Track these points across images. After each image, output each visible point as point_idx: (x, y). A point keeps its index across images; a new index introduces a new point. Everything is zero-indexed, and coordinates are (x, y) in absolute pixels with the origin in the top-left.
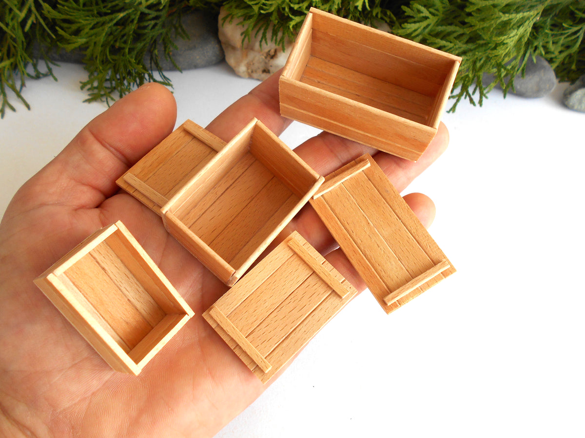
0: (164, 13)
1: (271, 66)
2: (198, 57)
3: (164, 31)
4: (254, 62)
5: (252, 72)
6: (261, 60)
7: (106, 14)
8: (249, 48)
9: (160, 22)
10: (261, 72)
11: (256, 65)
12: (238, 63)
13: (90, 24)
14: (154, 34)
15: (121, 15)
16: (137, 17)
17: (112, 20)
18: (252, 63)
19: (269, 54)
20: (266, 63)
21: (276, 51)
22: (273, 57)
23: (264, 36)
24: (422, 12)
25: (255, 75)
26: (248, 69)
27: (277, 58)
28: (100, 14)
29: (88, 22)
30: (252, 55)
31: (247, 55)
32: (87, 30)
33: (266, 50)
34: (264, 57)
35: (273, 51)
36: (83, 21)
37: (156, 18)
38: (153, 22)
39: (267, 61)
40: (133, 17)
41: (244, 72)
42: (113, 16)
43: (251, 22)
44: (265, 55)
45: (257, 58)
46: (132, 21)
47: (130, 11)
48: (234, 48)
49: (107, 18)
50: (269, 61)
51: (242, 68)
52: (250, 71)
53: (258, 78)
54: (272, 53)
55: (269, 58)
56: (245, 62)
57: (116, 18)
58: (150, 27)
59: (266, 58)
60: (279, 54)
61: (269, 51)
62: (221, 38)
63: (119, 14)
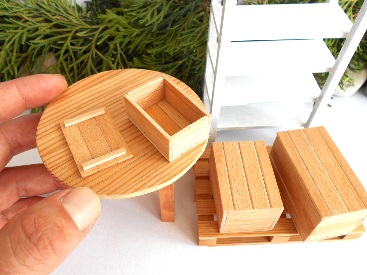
7: (170, 62)
15: (180, 62)
16: (190, 64)
17: (173, 66)
28: (166, 63)
40: (187, 63)
42: (175, 63)
46: (187, 66)
47: (186, 59)
49: (170, 65)
57: (176, 64)
63: (179, 62)
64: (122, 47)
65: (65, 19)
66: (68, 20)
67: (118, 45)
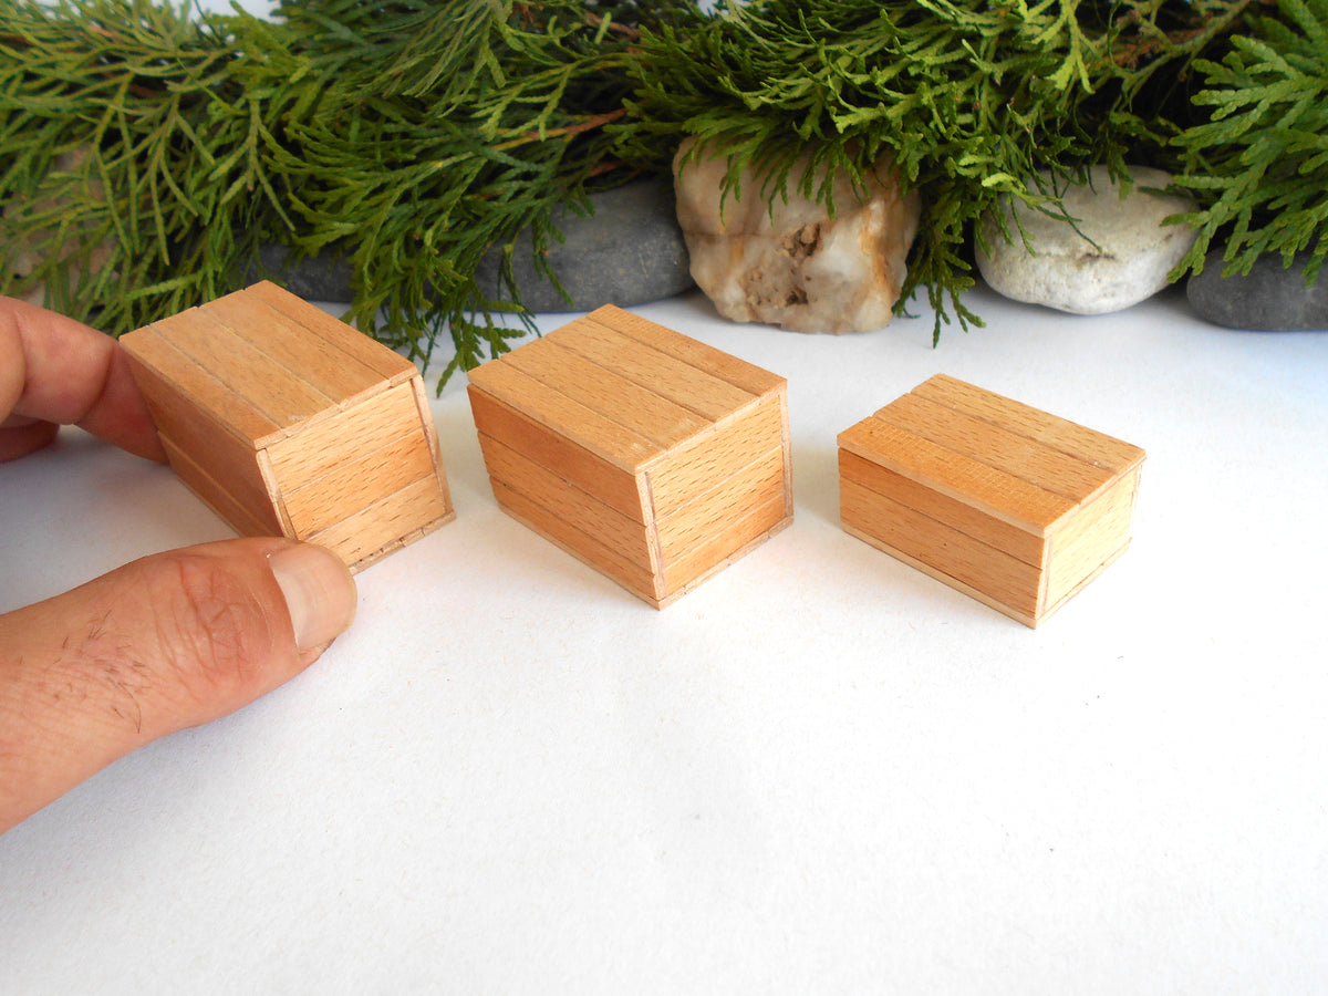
0: (546, 169)
1: (808, 279)
2: (621, 271)
3: (539, 203)
4: (762, 269)
5: (759, 303)
6: (780, 263)
7: (405, 164)
8: (747, 230)
9: (532, 186)
10: (783, 302)
11: (769, 281)
12: (720, 278)
13: (366, 188)
14: (512, 209)
15: (440, 165)
16: (477, 171)
17: (415, 176)
18: (756, 276)
19: (803, 245)
20: (793, 271)
21: (818, 230)
22: (812, 249)
23: (781, 186)
24: (1260, 61)
25: (767, 312)
26: (748, 295)
27: (822, 249)
28: (390, 165)
29: (364, 184)
30: (754, 249)
31: (742, 252)
32: (356, 201)
33: (792, 230)
34: (787, 254)
35: (809, 231)
36: (350, 182)
37: (527, 176)
38: (516, 185)
39: (795, 263)
40: (466, 170)
41: (737, 305)
42: (420, 167)
43: (746, 149)
44: (789, 245)
45: (768, 258)
46: (462, 178)
47: (462, 157)
48: (711, 238)
50: (801, 262)
51: (732, 294)
52: (752, 300)
53: (777, 321)
54: (808, 237)
55: (800, 255)
56: (738, 272)
57: (423, 171)
58: (510, 194)
59: (793, 255)
60: (825, 238)
61: (800, 233)
62: (683, 219)
63: (433, 163)
64: (270, 117)
65: (127, 39)
66: (133, 41)
67: (255, 109)
